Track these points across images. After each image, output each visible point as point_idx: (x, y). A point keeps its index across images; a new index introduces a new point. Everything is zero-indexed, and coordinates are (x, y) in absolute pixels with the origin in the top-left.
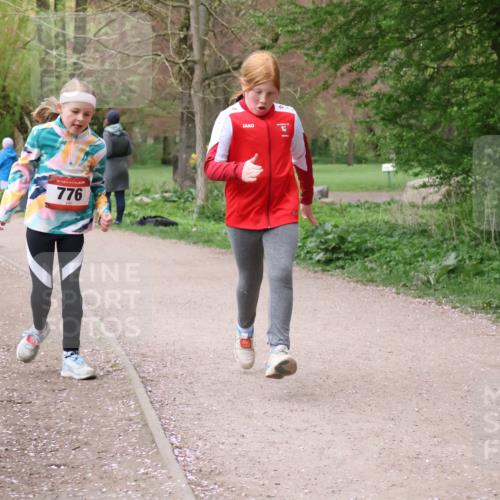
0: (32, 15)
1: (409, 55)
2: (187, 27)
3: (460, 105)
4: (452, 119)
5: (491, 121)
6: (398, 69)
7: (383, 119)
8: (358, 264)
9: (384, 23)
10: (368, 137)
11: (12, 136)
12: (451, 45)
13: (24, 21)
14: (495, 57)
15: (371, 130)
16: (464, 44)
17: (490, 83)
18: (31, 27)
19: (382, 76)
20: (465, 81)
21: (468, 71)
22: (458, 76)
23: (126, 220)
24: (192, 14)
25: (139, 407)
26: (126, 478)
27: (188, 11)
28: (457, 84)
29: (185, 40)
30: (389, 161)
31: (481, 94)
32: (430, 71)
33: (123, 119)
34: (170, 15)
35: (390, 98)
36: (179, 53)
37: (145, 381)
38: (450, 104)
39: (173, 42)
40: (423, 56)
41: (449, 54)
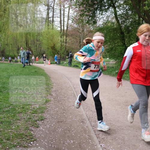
0: (60, 39)
1: (111, 44)
2: (80, 40)
3: (118, 50)
4: (117, 52)
5: (122, 52)
6: (109, 45)
7: (107, 52)
8: (104, 72)
9: (107, 39)
10: (105, 55)
11: (57, 54)
12: (116, 42)
13: (59, 39)
14: (122, 44)
15: (105, 54)
16: (118, 42)
17: (121, 47)
18: (60, 40)
19: (107, 46)
20: (118, 47)
21: (119, 46)
22: (117, 46)
23: (72, 66)
24: (81, 38)
25: (73, 92)
26: (72, 102)
27: (80, 38)
28: (117, 47)
29: (80, 42)
30: (108, 58)
31: (120, 49)
32: (113, 46)
33: (72, 52)
34: (78, 38)
35: (108, 49)
36: (79, 43)
37: (74, 88)
38: (116, 50)
39: (78, 42)
40: (112, 44)
41: (116, 43)
